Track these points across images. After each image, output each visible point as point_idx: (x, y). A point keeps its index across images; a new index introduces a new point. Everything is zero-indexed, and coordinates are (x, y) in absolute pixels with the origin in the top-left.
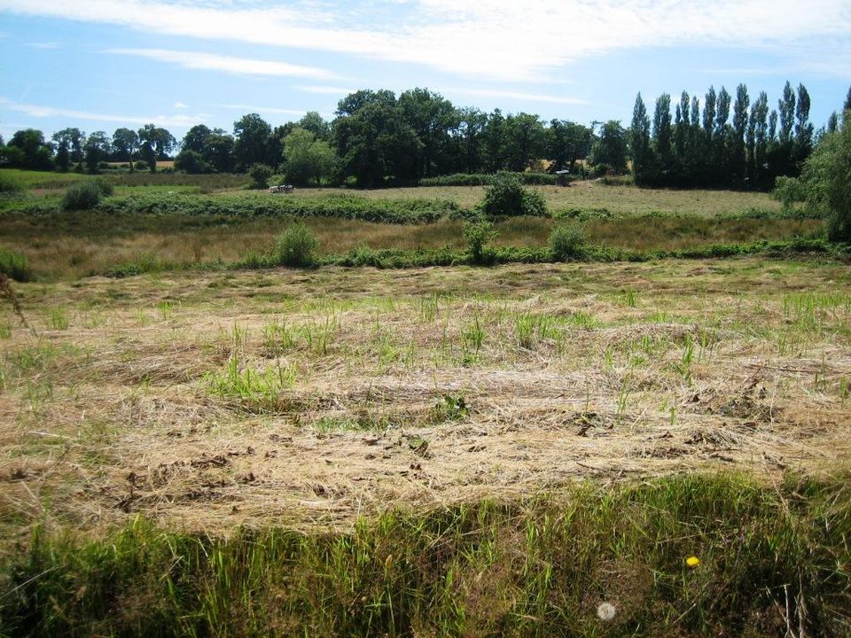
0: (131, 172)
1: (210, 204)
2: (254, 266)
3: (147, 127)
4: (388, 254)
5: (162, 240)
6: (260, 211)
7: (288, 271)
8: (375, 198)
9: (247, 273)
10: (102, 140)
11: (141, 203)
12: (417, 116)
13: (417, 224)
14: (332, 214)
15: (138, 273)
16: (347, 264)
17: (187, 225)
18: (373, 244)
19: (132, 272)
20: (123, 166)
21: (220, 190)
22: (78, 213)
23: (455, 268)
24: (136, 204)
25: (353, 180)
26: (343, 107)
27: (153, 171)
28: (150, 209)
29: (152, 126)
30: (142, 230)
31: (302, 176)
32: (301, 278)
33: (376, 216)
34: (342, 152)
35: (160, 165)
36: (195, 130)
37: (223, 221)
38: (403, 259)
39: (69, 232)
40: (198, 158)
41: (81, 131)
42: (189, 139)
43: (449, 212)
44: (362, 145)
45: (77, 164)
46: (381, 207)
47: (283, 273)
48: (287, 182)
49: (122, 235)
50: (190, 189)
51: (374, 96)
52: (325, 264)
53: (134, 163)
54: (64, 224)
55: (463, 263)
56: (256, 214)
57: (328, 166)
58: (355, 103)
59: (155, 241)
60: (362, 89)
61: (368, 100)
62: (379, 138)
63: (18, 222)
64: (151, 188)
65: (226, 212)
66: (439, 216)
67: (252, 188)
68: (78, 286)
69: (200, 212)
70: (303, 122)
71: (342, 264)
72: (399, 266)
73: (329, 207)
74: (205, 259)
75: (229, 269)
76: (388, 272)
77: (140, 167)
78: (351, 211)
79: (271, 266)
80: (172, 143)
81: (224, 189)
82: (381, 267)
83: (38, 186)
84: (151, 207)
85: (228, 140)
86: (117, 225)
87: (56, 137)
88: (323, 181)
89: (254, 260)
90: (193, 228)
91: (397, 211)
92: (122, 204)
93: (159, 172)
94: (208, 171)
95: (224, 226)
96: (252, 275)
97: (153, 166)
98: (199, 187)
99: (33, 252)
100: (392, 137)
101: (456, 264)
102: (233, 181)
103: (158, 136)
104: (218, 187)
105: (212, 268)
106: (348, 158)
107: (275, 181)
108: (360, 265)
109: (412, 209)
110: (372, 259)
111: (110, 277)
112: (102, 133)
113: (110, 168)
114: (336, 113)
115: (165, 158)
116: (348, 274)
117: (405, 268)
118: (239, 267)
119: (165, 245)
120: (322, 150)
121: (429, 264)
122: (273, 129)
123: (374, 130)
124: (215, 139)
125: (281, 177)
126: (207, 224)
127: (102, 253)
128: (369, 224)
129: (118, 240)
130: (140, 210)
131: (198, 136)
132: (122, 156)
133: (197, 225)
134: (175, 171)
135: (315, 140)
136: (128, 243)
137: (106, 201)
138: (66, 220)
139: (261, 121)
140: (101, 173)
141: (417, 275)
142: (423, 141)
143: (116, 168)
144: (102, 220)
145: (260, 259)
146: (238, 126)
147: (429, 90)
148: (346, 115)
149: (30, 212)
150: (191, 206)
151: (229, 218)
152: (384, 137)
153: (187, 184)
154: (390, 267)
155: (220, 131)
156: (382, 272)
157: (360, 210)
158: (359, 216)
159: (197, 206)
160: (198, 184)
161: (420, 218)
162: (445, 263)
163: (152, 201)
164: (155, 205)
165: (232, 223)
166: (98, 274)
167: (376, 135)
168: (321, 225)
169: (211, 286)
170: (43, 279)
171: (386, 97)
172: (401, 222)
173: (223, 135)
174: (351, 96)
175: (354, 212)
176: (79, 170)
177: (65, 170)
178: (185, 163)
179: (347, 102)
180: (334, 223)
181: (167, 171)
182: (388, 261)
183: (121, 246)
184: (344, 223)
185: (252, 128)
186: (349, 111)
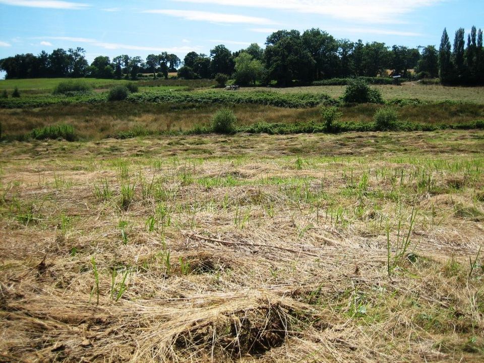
0: (154, 79)
1: (188, 96)
2: (198, 132)
3: (163, 53)
4: (275, 126)
5: (154, 117)
6: (216, 100)
7: (217, 136)
8: (283, 92)
9: (194, 137)
10: (139, 61)
11: (150, 97)
12: (312, 44)
13: (304, 107)
14: (256, 102)
15: (134, 136)
16: (252, 132)
17: (171, 109)
18: (269, 120)
19: (130, 136)
20: (150, 76)
21: (198, 89)
22: (116, 102)
23: (316, 134)
24: (147, 97)
25: (274, 82)
26: (270, 40)
27: (167, 78)
28: (155, 100)
29: (166, 53)
30: (148, 112)
31: (245, 80)
32: (223, 139)
33: (281, 103)
34: (267, 67)
35: (170, 74)
36: (189, 54)
37: (193, 106)
38: (285, 129)
39: (110, 114)
40: (190, 71)
41: (129, 56)
42: (186, 59)
43: (324, 100)
44: (279, 62)
45: (125, 75)
46: (285, 98)
47: (214, 137)
48: (235, 83)
49: (135, 115)
50: (182, 88)
51: (288, 33)
52: (239, 131)
53: (156, 74)
54: (107, 109)
55: (320, 131)
56: (213, 102)
57: (260, 74)
58: (276, 37)
59: (150, 117)
60: (281, 30)
61: (284, 36)
62: (289, 58)
63: (83, 107)
64: (162, 88)
65: (196, 101)
66: (318, 103)
67: (216, 87)
68: (98, 144)
69: (183, 101)
70: (249, 49)
71: (248, 132)
72: (282, 132)
73: (255, 98)
74: (172, 128)
75: (184, 134)
76: (275, 136)
77: (159, 76)
78: (267, 100)
79: (207, 133)
80: (178, 62)
81: (201, 88)
82: (271, 133)
83: (102, 87)
84: (155, 98)
85: (208, 60)
86: (135, 109)
87: (115, 60)
88: (257, 83)
89: (199, 129)
90: (176, 110)
91: (294, 100)
92: (140, 97)
93: (169, 79)
94: (196, 78)
95: (194, 109)
96: (196, 138)
97: (166, 75)
98: (187, 87)
99: (83, 124)
100: (296, 57)
101: (315, 132)
102: (207, 84)
103: (173, 59)
104: (197, 87)
105: (175, 133)
106: (271, 70)
107: (230, 83)
108: (259, 132)
109: (302, 99)
110: (266, 129)
111: (117, 139)
112: (139, 57)
113: (143, 77)
114: (266, 43)
115: (174, 71)
116: (251, 138)
117: (285, 134)
118: (190, 133)
119: (156, 120)
120: (256, 64)
121: (300, 132)
122: (232, 54)
123: (286, 53)
124: (200, 59)
125: (233, 81)
126: (185, 108)
127: (118, 124)
128: (276, 108)
129: (131, 117)
130: (149, 100)
131: (191, 57)
132: (151, 69)
133: (179, 108)
134: (178, 78)
135: (252, 60)
136: (137, 119)
137: (131, 95)
138: (108, 106)
139: (226, 49)
140: (138, 80)
141: (291, 138)
142: (314, 59)
143: (146, 76)
144: (127, 106)
145: (203, 128)
146: (213, 52)
147: (320, 29)
148: (271, 44)
149: (91, 102)
150: (177, 98)
151: (197, 104)
152: (292, 57)
153: (181, 86)
154: (277, 134)
155: (203, 55)
156: (271, 136)
157: (272, 100)
158: (271, 103)
159: (180, 98)
160: (187, 85)
161: (307, 104)
162: (310, 131)
163: (156, 95)
164: (158, 97)
165: (198, 107)
166: (111, 137)
167: (287, 56)
168: (248, 109)
169: (169, 144)
170: (83, 140)
171: (294, 34)
172: (296, 106)
173: (205, 57)
174: (274, 34)
175: (269, 101)
176: (127, 78)
177: (119, 78)
178: (183, 73)
179: (272, 37)
180: (255, 107)
181: (174, 78)
182: (276, 130)
183: (133, 120)
184: (262, 107)
185: (221, 53)
186: (273, 42)
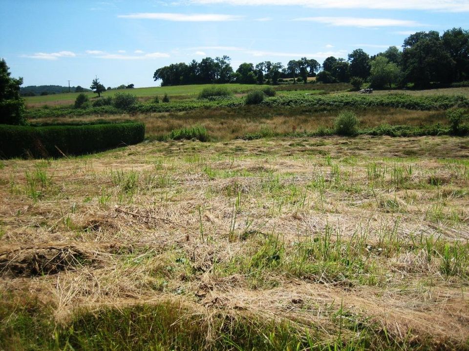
0: (294, 83)
1: (320, 100)
2: (322, 134)
3: (302, 59)
4: (398, 129)
5: (284, 120)
6: (347, 103)
7: (339, 138)
8: (417, 95)
9: (317, 139)
10: (280, 67)
11: (284, 100)
12: (452, 45)
13: (437, 110)
14: (387, 105)
15: (260, 138)
16: (374, 134)
17: (303, 112)
18: (393, 123)
19: (257, 137)
20: (290, 80)
21: (333, 92)
22: (252, 106)
23: (440, 137)
24: (281, 100)
25: (411, 85)
26: (407, 43)
27: (306, 82)
28: (288, 104)
29: (305, 58)
30: (280, 115)
31: (380, 83)
32: (344, 141)
33: (413, 106)
34: (404, 70)
35: (309, 79)
36: (328, 59)
37: (325, 109)
38: (408, 132)
39: (245, 116)
40: (328, 75)
41: (271, 62)
42: (325, 64)
43: (460, 102)
44: (416, 64)
45: (267, 80)
46: (418, 101)
47: (337, 139)
48: (371, 87)
49: (267, 117)
50: (318, 92)
51: (426, 35)
52: (361, 134)
53: (296, 79)
54: (243, 112)
55: (445, 134)
56: (344, 105)
57: (396, 77)
58: (414, 39)
59: (279, 120)
60: (419, 32)
61: (422, 38)
62: (426, 60)
63: (221, 111)
64: (298, 92)
65: (328, 104)
66: (452, 105)
67: (351, 91)
68: (227, 144)
69: (316, 104)
70: (387, 52)
71: (370, 134)
72: (405, 135)
73: (386, 101)
74: (298, 130)
75: (308, 136)
76: (397, 139)
77: (299, 80)
78: (398, 103)
79: (329, 135)
80: (318, 67)
81: (336, 91)
82: (394, 136)
83: (243, 92)
84: (289, 102)
85: (346, 65)
86: (269, 112)
87: (257, 66)
88: (393, 86)
89: (322, 131)
90: (307, 113)
91: (427, 103)
92: (275, 101)
93: (309, 83)
94: (334, 82)
95: (325, 112)
96: (318, 140)
97: (305, 80)
98: (323, 91)
99: (218, 126)
100: (434, 58)
101: (440, 135)
102: (343, 87)
103: (313, 64)
104: (333, 91)
105: (299, 135)
106: (407, 72)
107: (365, 86)
108: (381, 134)
109: (436, 102)
110: (389, 131)
111: (245, 140)
112: (279, 63)
113: (284, 81)
114: (403, 46)
115: (314, 75)
116: (371, 141)
117: (408, 137)
118: (314, 135)
119: (285, 123)
120: (392, 67)
121: (421, 135)
122: (370, 57)
123: (424, 55)
124: (338, 64)
125: (369, 84)
126: (316, 111)
127: (250, 126)
128: (407, 110)
129: (263, 120)
130: (283, 104)
131: (330, 61)
132: (292, 74)
133: (310, 111)
134: (317, 82)
135: (388, 62)
136: (268, 121)
137: (267, 99)
138: (245, 109)
139: (364, 53)
140: (279, 84)
141: (413, 141)
142: (454, 60)
143: (287, 81)
144: (261, 110)
145: (326, 130)
146: (350, 56)
147: (462, 28)
148: (409, 47)
149: (229, 106)
150: (310, 102)
151: (329, 108)
152: (429, 59)
153: (318, 89)
154: (400, 136)
155: (342, 60)
156: (393, 139)
157: (404, 103)
158: (403, 106)
159: (313, 101)
160: (323, 89)
161: (440, 106)
162: (434, 134)
163: (290, 99)
164: (291, 101)
165: (329, 111)
166: (239, 138)
167: (425, 58)
168: (378, 111)
169: (290, 145)
170: (214, 140)
171: (434, 35)
172: (429, 109)
173: (343, 62)
174: (412, 36)
175: (400, 103)
176: (268, 83)
177: (261, 83)
178: (322, 78)
179: (409, 40)
180: (386, 110)
181: (312, 82)
182: (399, 133)
183: (264, 123)
184: (392, 110)
185: (359, 57)
186: (410, 44)
